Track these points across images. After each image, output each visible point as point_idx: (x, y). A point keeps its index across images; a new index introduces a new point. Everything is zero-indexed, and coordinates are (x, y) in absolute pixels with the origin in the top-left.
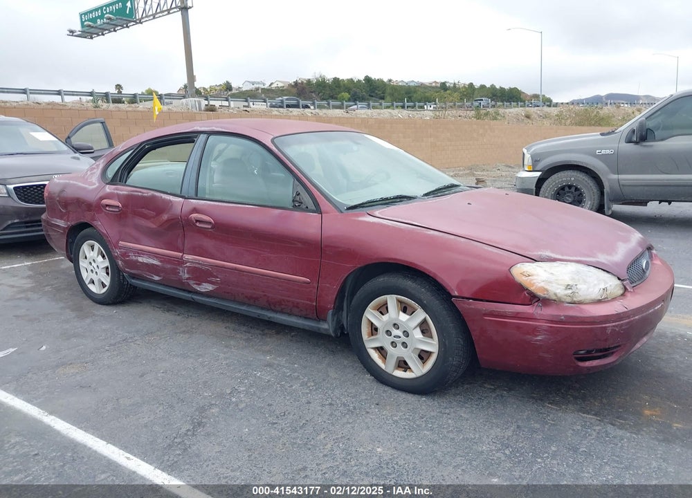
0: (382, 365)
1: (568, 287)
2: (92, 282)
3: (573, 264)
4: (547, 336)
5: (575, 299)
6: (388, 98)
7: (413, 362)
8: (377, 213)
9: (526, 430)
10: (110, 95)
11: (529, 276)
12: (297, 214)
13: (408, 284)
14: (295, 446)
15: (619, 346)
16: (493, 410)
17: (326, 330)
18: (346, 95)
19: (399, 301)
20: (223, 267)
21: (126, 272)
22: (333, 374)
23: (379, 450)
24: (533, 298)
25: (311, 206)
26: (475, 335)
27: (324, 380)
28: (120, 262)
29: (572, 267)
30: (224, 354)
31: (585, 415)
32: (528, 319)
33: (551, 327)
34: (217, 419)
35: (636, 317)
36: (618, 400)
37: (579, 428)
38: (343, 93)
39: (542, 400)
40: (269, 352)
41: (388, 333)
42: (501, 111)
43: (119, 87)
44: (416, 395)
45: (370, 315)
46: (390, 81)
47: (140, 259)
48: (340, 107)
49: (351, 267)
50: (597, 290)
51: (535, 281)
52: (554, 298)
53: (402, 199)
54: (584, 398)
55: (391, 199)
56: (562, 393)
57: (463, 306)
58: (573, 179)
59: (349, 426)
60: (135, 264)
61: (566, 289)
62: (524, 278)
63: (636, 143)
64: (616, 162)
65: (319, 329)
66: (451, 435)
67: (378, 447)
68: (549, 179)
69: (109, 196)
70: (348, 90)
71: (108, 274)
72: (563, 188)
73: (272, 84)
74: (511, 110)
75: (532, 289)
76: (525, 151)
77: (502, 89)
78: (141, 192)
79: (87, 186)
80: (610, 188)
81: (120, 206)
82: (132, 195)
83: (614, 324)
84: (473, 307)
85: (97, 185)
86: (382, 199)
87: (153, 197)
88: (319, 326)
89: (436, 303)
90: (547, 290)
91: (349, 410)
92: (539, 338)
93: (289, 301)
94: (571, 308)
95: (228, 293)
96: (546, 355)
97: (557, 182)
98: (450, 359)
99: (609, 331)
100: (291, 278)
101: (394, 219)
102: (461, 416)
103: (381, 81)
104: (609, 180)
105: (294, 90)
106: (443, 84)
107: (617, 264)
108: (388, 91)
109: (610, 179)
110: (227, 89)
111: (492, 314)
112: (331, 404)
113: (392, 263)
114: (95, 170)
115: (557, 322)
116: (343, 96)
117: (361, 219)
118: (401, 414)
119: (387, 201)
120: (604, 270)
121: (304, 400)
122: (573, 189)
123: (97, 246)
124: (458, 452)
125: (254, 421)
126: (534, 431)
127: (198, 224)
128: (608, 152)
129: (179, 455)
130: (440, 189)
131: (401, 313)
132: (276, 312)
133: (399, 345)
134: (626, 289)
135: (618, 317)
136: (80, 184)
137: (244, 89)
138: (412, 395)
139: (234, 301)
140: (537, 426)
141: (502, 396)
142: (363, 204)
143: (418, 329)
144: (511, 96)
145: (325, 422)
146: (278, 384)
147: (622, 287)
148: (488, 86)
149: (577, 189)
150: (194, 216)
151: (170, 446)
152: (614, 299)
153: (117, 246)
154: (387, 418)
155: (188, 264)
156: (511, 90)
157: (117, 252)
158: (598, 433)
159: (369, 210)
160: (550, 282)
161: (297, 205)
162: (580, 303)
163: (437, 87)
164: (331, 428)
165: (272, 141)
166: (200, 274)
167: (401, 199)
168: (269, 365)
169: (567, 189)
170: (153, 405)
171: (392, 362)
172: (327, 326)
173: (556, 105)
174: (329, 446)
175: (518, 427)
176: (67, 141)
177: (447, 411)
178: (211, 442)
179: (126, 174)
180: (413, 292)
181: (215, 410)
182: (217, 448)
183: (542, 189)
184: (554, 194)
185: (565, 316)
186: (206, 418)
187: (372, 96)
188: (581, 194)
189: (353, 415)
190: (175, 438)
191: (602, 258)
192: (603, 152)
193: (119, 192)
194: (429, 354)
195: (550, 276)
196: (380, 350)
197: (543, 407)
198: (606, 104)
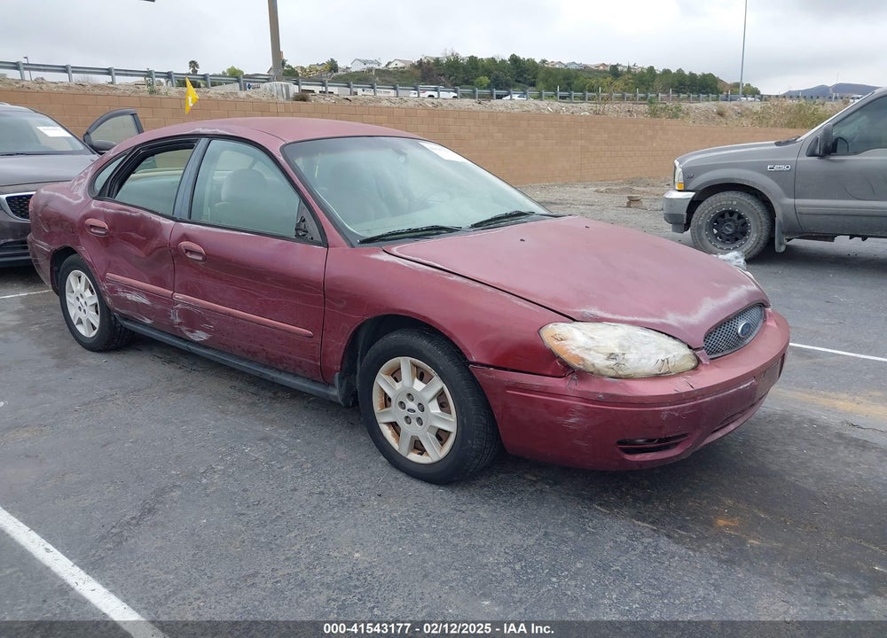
0: (396, 446)
1: (611, 356)
2: (80, 322)
3: (624, 326)
4: (582, 419)
5: (620, 373)
6: (541, 85)
7: (429, 443)
8: (395, 250)
9: (554, 538)
10: (174, 76)
11: (562, 340)
12: (299, 246)
13: (423, 344)
14: (256, 545)
15: (684, 435)
16: (523, 509)
17: (335, 397)
18: (485, 80)
19: (414, 365)
20: (216, 311)
21: (117, 312)
22: (340, 454)
23: (357, 555)
24: (565, 369)
25: (318, 237)
26: (497, 412)
27: (326, 461)
28: (108, 299)
29: (623, 330)
30: (216, 421)
31: (639, 523)
32: (559, 396)
33: (586, 407)
34: (174, 504)
35: (707, 399)
36: (691, 504)
37: (624, 539)
38: (481, 78)
39: (591, 500)
40: (272, 421)
41: (402, 404)
42: (684, 105)
43: (193, 64)
44: (434, 486)
45: (382, 381)
46: (544, 61)
47: (129, 296)
48: (472, 96)
49: (358, 318)
50: (653, 362)
51: (567, 347)
52: (592, 370)
53: (439, 231)
54: (647, 501)
55: (422, 230)
56: (622, 492)
57: (481, 374)
58: (735, 203)
59: (332, 522)
60: (125, 303)
61: (608, 359)
62: (556, 343)
63: (821, 156)
64: (794, 182)
65: (327, 395)
66: (455, 541)
67: (358, 552)
68: (705, 202)
69: (94, 214)
70: (488, 72)
71: (97, 312)
72: (722, 215)
73: (389, 63)
74: (699, 105)
75: (564, 356)
76: (677, 163)
77: (692, 75)
78: (128, 211)
79: (71, 200)
80: (783, 218)
81: (107, 227)
82: (120, 214)
83: (671, 407)
84: (494, 377)
85: (83, 199)
86: (410, 231)
87: (142, 218)
88: (328, 392)
89: (453, 369)
90: (583, 360)
91: (341, 502)
92: (572, 420)
93: (290, 359)
94: (614, 383)
95: (223, 345)
96: (582, 443)
97: (714, 206)
98: (469, 442)
99: (664, 417)
100: (292, 329)
101: (415, 259)
102: (479, 515)
103: (531, 62)
104: (782, 206)
105: (418, 73)
106: (614, 68)
107: (692, 328)
108: (541, 75)
109: (784, 203)
110: (332, 69)
111: (516, 387)
112: (322, 493)
113: (403, 316)
114: (82, 180)
115: (594, 402)
116: (481, 82)
117: (373, 256)
118: (405, 509)
119: (418, 234)
120: (669, 336)
121: (290, 486)
122: (735, 217)
123: (84, 276)
124: (456, 564)
125: (218, 510)
126: (564, 540)
127: (188, 255)
128: (784, 167)
129: (110, 549)
130: (500, 218)
131: (417, 381)
132: (280, 371)
133: (414, 421)
134: (699, 361)
135: (678, 398)
136: (65, 197)
137: (353, 70)
138: (428, 485)
139: (231, 355)
140: (571, 534)
141: (541, 491)
142: (383, 236)
143: (435, 402)
144: (704, 86)
145: (304, 515)
146: (267, 464)
147: (694, 358)
148: (674, 71)
149: (740, 217)
150: (184, 243)
151: (103, 537)
152: (680, 374)
153: (104, 279)
154: (384, 514)
155: (179, 306)
156: (705, 77)
157: (104, 287)
158: (646, 547)
159: (385, 245)
160: (590, 349)
161: (301, 234)
162: (628, 378)
163: (605, 72)
164: (309, 524)
165: (282, 149)
166: (192, 319)
167: (436, 231)
168: (265, 439)
169: (727, 216)
170: (104, 483)
171: (406, 442)
172: (335, 392)
173: (762, 98)
174: (298, 546)
175: (546, 534)
176: (85, 139)
177: (464, 508)
178: (154, 535)
179: (116, 187)
180: (429, 355)
181: (176, 494)
182: (160, 543)
183: (695, 216)
184: (711, 221)
185: (605, 395)
186: (162, 502)
187: (520, 82)
188: (745, 224)
189: (343, 507)
190: (114, 527)
191: (672, 319)
192: (776, 168)
193: (105, 210)
194: (448, 433)
195: (590, 341)
196: (394, 426)
197: (589, 508)
198: (830, 98)
